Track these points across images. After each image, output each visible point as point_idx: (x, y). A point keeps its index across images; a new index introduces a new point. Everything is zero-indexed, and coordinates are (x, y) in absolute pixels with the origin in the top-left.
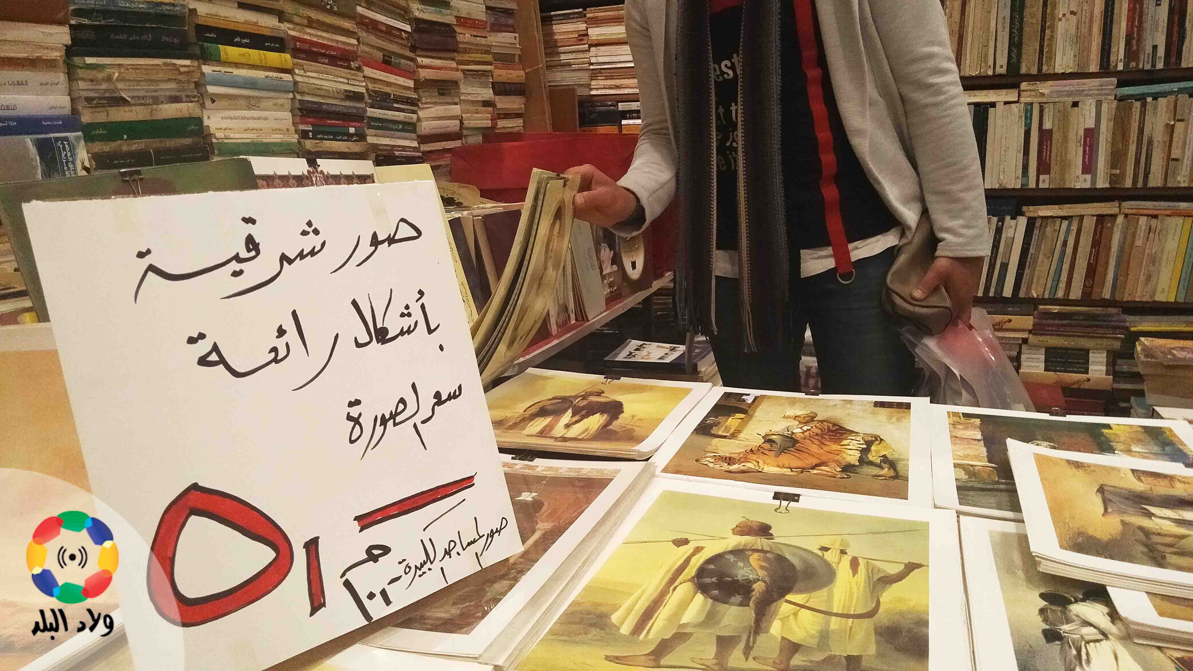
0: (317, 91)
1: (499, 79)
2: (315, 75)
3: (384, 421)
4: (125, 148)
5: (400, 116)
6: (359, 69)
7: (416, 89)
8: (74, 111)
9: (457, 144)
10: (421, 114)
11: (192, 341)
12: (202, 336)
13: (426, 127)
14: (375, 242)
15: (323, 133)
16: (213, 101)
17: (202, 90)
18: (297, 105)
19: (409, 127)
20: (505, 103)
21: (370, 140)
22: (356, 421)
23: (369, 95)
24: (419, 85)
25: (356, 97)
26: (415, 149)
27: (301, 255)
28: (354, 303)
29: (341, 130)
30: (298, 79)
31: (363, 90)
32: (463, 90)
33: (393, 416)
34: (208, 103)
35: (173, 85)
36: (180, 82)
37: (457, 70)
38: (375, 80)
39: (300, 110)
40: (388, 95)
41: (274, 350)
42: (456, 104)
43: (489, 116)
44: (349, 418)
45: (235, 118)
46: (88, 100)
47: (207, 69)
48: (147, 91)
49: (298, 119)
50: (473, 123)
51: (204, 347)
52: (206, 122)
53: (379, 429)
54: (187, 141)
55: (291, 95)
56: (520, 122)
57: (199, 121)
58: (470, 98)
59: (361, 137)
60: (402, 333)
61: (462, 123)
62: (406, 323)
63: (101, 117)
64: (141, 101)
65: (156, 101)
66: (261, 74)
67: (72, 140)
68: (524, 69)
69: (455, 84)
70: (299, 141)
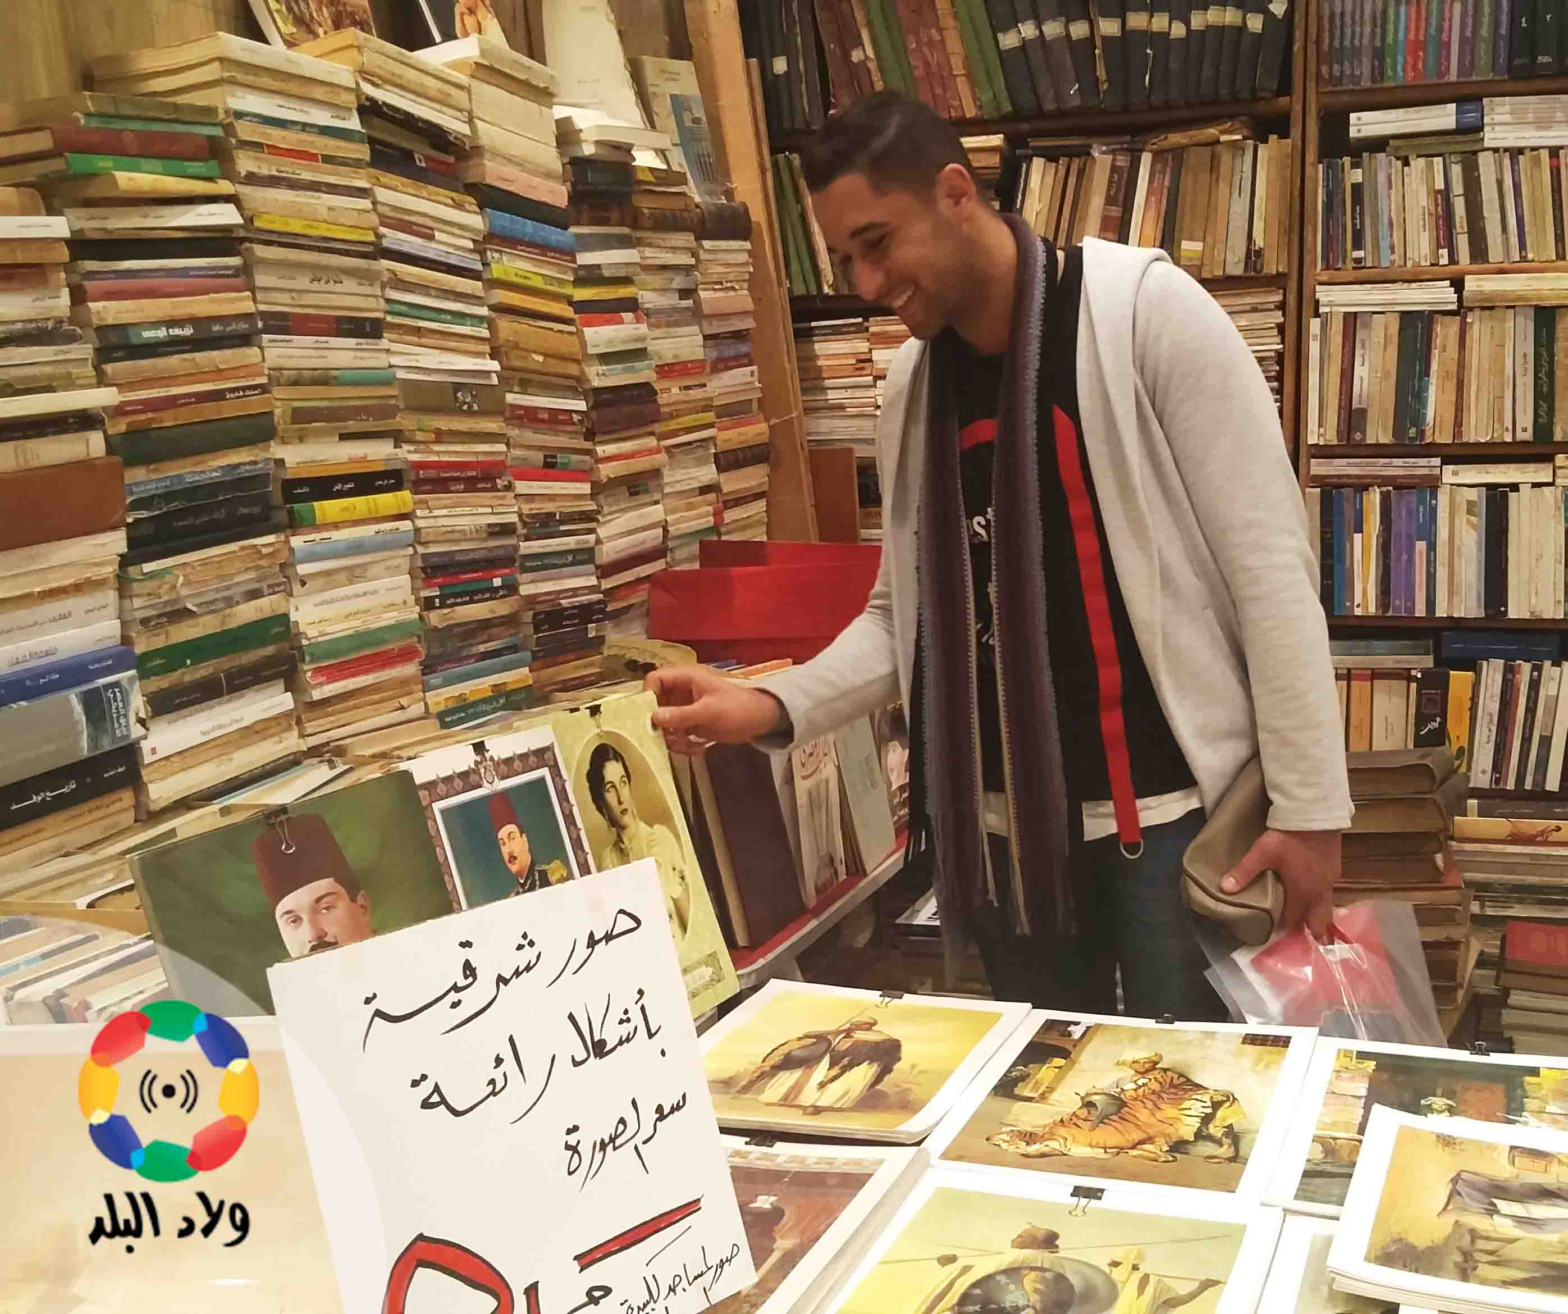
0: (451, 535)
1: (727, 447)
2: (444, 512)
3: (603, 1146)
4: (188, 678)
5: (570, 542)
6: (509, 487)
7: (593, 496)
8: (126, 640)
9: (659, 565)
10: (602, 532)
11: (415, 1084)
12: (424, 1077)
13: (609, 552)
14: (592, 942)
15: (456, 595)
16: (303, 583)
17: (289, 572)
18: (419, 563)
19: (584, 556)
20: (733, 483)
21: (525, 590)
22: (574, 1149)
23: (525, 524)
24: (598, 489)
25: (506, 530)
26: (593, 590)
27: (517, 973)
28: (571, 1017)
29: (483, 585)
30: (420, 523)
31: (514, 519)
32: (666, 480)
33: (612, 1140)
34: (296, 588)
35: (252, 575)
36: (258, 568)
37: (658, 451)
38: (530, 497)
39: (423, 569)
40: (551, 515)
41: (492, 1082)
42: (656, 503)
43: (710, 509)
44: (568, 1147)
45: (332, 601)
46: (145, 622)
47: (297, 542)
48: (218, 590)
49: (419, 583)
50: (686, 527)
51: (426, 1088)
52: (293, 617)
53: (599, 1155)
54: (270, 650)
55: (410, 551)
56: (761, 505)
57: (286, 616)
58: (678, 487)
59: (511, 588)
60: (621, 1043)
61: (665, 531)
62: (626, 1029)
63: (159, 642)
64: (209, 607)
65: (230, 602)
66: (368, 531)
67: (125, 683)
68: (767, 420)
69: (656, 473)
70: (421, 617)
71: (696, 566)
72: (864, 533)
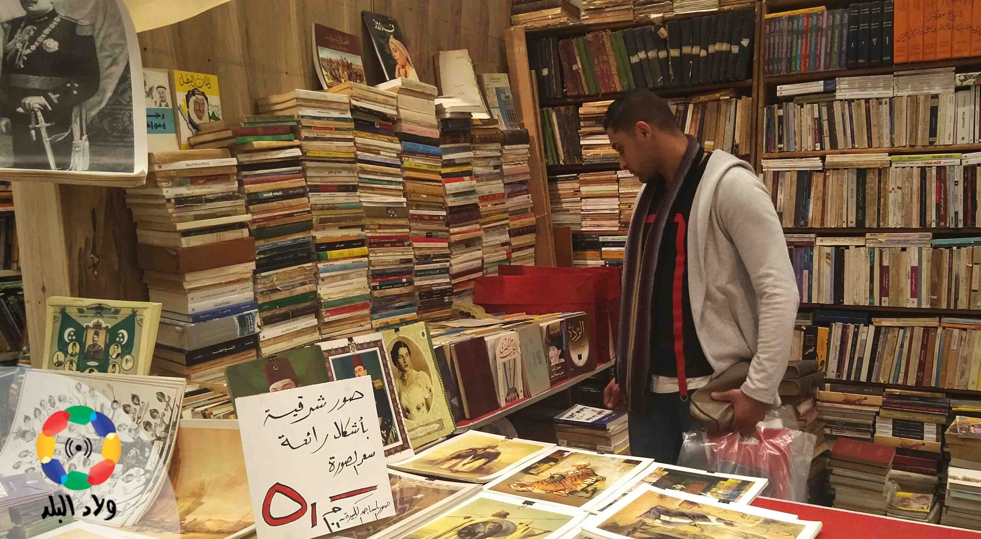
0: (383, 263)
1: (514, 227)
2: (382, 254)
3: (343, 464)
4: (277, 312)
5: (438, 265)
6: (410, 245)
7: (449, 247)
8: (256, 299)
9: (480, 274)
10: (452, 262)
11: (280, 438)
12: (283, 436)
13: (455, 269)
14: (345, 400)
15: (386, 285)
16: (323, 280)
17: (317, 276)
18: (370, 273)
19: (445, 271)
20: (516, 241)
21: (416, 284)
22: (332, 464)
23: (417, 259)
24: (451, 245)
25: (409, 261)
26: (447, 284)
27: (317, 408)
28: (335, 423)
29: (397, 282)
30: (371, 259)
31: (412, 257)
32: (484, 241)
33: (346, 463)
34: (320, 282)
35: (303, 277)
36: (306, 275)
37: (480, 230)
38: (420, 249)
39: (372, 275)
40: (429, 256)
41: (306, 440)
42: (479, 250)
43: (505, 252)
44: (330, 463)
45: (335, 287)
46: (262, 293)
47: (320, 265)
48: (289, 282)
49: (370, 280)
50: (491, 260)
51: (283, 439)
52: (319, 292)
53: (341, 467)
54: (309, 303)
55: (367, 269)
56: (532, 250)
57: (315, 292)
58: (490, 244)
59: (411, 283)
60: (352, 433)
61: (483, 261)
62: (355, 429)
63: (267, 300)
64: (286, 288)
65: (294, 287)
66: (350, 261)
67: (254, 314)
68: (535, 216)
69: (479, 238)
70: (371, 293)
71: (497, 275)
72: (575, 262)
